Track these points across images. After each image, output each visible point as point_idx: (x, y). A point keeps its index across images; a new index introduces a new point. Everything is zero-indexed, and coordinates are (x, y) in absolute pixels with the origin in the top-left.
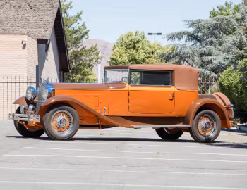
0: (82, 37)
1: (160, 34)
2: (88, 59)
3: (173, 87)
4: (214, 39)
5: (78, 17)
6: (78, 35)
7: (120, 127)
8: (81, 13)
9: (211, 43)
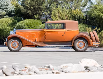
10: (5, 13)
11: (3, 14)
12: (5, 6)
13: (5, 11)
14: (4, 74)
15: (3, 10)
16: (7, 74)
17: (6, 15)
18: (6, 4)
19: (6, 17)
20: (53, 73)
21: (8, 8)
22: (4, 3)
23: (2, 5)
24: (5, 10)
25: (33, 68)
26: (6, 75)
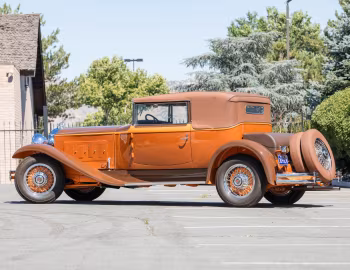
0: (60, 65)
1: (141, 60)
2: (69, 96)
3: (189, 124)
4: (249, 64)
5: (54, 38)
6: (55, 63)
8: (57, 32)
9: (246, 69)
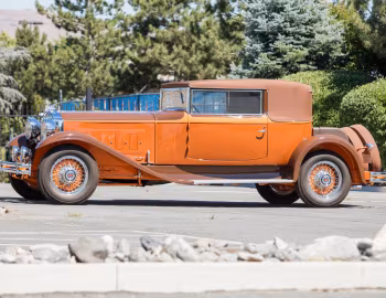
3: (264, 116)
7: (173, 184)
10: (306, 52)
11: (296, 58)
12: (306, 24)
13: (306, 45)
14: (73, 258)
15: (296, 42)
16: (80, 257)
17: (307, 59)
18: (307, 16)
19: (309, 69)
20: (240, 259)
21: (318, 33)
22: (302, 12)
23: (292, 21)
24: (304, 39)
25: (174, 242)
26: (78, 260)
